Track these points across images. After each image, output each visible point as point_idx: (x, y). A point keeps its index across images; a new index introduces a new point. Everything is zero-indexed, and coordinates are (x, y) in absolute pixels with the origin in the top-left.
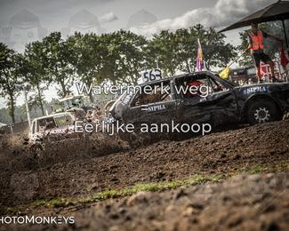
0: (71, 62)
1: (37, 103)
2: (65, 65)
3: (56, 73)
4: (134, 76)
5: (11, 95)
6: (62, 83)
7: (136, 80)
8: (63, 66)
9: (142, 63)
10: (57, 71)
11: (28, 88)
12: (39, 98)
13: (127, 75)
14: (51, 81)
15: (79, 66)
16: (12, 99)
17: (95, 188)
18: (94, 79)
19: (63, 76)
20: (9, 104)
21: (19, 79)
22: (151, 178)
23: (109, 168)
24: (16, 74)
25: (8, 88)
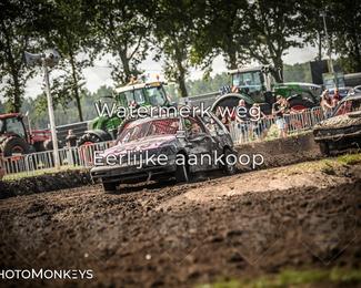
0: (142, 12)
1: (69, 94)
2: (131, 16)
3: (110, 33)
4: (275, 45)
5: (15, 74)
6: (123, 54)
7: (279, 53)
8: (126, 17)
9: (293, 17)
10: (112, 28)
11: (52, 63)
12: (74, 84)
13: (259, 41)
14: (99, 48)
15: (158, 20)
16: (17, 84)
17: (195, 276)
18: (190, 48)
19: (126, 40)
20: (9, 94)
21: (33, 43)
22: (315, 259)
23: (225, 234)
24: (27, 31)
25: (10, 60)
